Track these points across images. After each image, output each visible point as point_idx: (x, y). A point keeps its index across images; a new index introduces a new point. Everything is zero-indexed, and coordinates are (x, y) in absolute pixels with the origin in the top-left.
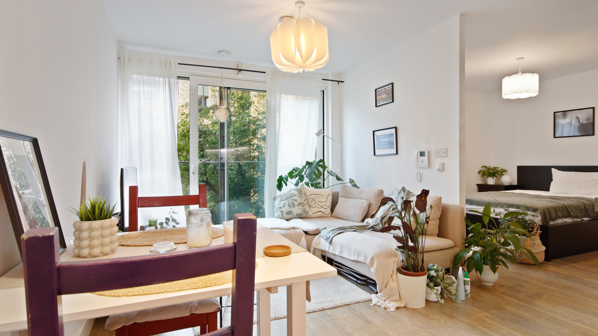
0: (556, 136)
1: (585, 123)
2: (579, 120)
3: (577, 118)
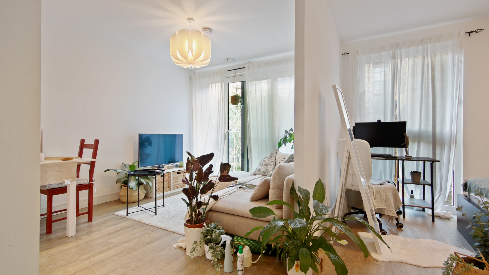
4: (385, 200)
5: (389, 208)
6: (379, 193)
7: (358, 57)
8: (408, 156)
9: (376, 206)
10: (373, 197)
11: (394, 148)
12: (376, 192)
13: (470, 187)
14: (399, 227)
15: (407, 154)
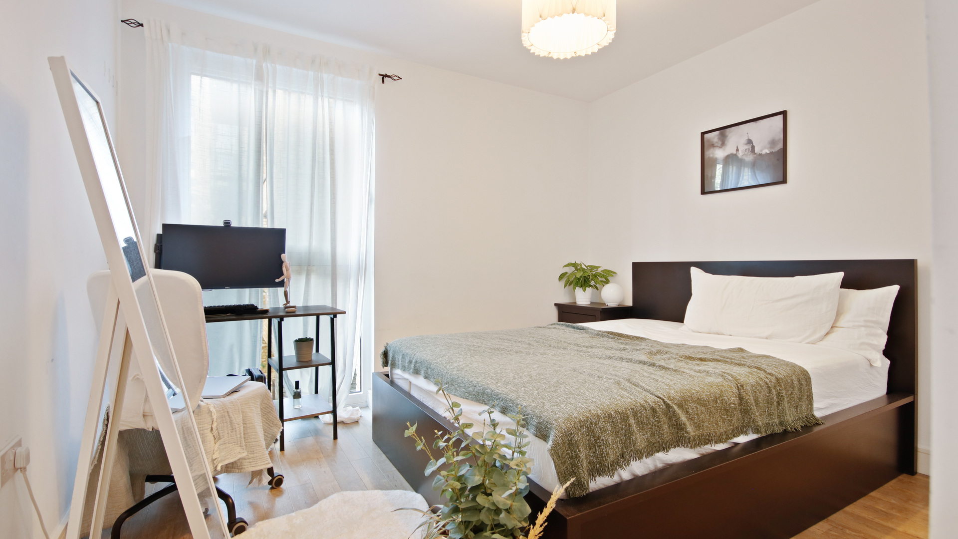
0: (705, 191)
1: (767, 154)
2: (753, 147)
3: (750, 142)
4: (243, 436)
5: (253, 452)
6: (228, 420)
7: (170, 44)
8: (288, 305)
9: (219, 459)
10: (210, 437)
11: (260, 289)
12: (219, 420)
13: (393, 357)
14: (274, 486)
15: (288, 302)
